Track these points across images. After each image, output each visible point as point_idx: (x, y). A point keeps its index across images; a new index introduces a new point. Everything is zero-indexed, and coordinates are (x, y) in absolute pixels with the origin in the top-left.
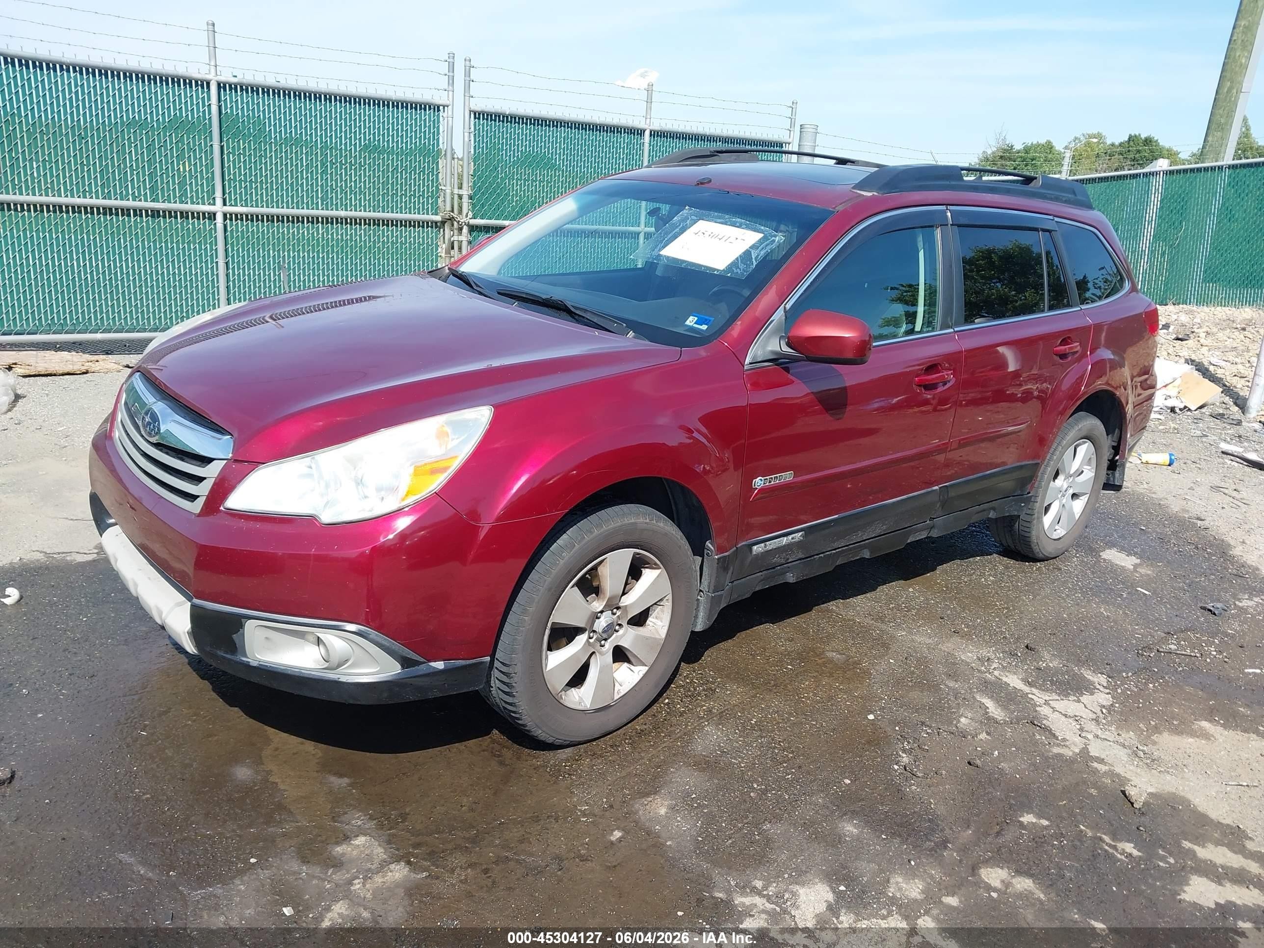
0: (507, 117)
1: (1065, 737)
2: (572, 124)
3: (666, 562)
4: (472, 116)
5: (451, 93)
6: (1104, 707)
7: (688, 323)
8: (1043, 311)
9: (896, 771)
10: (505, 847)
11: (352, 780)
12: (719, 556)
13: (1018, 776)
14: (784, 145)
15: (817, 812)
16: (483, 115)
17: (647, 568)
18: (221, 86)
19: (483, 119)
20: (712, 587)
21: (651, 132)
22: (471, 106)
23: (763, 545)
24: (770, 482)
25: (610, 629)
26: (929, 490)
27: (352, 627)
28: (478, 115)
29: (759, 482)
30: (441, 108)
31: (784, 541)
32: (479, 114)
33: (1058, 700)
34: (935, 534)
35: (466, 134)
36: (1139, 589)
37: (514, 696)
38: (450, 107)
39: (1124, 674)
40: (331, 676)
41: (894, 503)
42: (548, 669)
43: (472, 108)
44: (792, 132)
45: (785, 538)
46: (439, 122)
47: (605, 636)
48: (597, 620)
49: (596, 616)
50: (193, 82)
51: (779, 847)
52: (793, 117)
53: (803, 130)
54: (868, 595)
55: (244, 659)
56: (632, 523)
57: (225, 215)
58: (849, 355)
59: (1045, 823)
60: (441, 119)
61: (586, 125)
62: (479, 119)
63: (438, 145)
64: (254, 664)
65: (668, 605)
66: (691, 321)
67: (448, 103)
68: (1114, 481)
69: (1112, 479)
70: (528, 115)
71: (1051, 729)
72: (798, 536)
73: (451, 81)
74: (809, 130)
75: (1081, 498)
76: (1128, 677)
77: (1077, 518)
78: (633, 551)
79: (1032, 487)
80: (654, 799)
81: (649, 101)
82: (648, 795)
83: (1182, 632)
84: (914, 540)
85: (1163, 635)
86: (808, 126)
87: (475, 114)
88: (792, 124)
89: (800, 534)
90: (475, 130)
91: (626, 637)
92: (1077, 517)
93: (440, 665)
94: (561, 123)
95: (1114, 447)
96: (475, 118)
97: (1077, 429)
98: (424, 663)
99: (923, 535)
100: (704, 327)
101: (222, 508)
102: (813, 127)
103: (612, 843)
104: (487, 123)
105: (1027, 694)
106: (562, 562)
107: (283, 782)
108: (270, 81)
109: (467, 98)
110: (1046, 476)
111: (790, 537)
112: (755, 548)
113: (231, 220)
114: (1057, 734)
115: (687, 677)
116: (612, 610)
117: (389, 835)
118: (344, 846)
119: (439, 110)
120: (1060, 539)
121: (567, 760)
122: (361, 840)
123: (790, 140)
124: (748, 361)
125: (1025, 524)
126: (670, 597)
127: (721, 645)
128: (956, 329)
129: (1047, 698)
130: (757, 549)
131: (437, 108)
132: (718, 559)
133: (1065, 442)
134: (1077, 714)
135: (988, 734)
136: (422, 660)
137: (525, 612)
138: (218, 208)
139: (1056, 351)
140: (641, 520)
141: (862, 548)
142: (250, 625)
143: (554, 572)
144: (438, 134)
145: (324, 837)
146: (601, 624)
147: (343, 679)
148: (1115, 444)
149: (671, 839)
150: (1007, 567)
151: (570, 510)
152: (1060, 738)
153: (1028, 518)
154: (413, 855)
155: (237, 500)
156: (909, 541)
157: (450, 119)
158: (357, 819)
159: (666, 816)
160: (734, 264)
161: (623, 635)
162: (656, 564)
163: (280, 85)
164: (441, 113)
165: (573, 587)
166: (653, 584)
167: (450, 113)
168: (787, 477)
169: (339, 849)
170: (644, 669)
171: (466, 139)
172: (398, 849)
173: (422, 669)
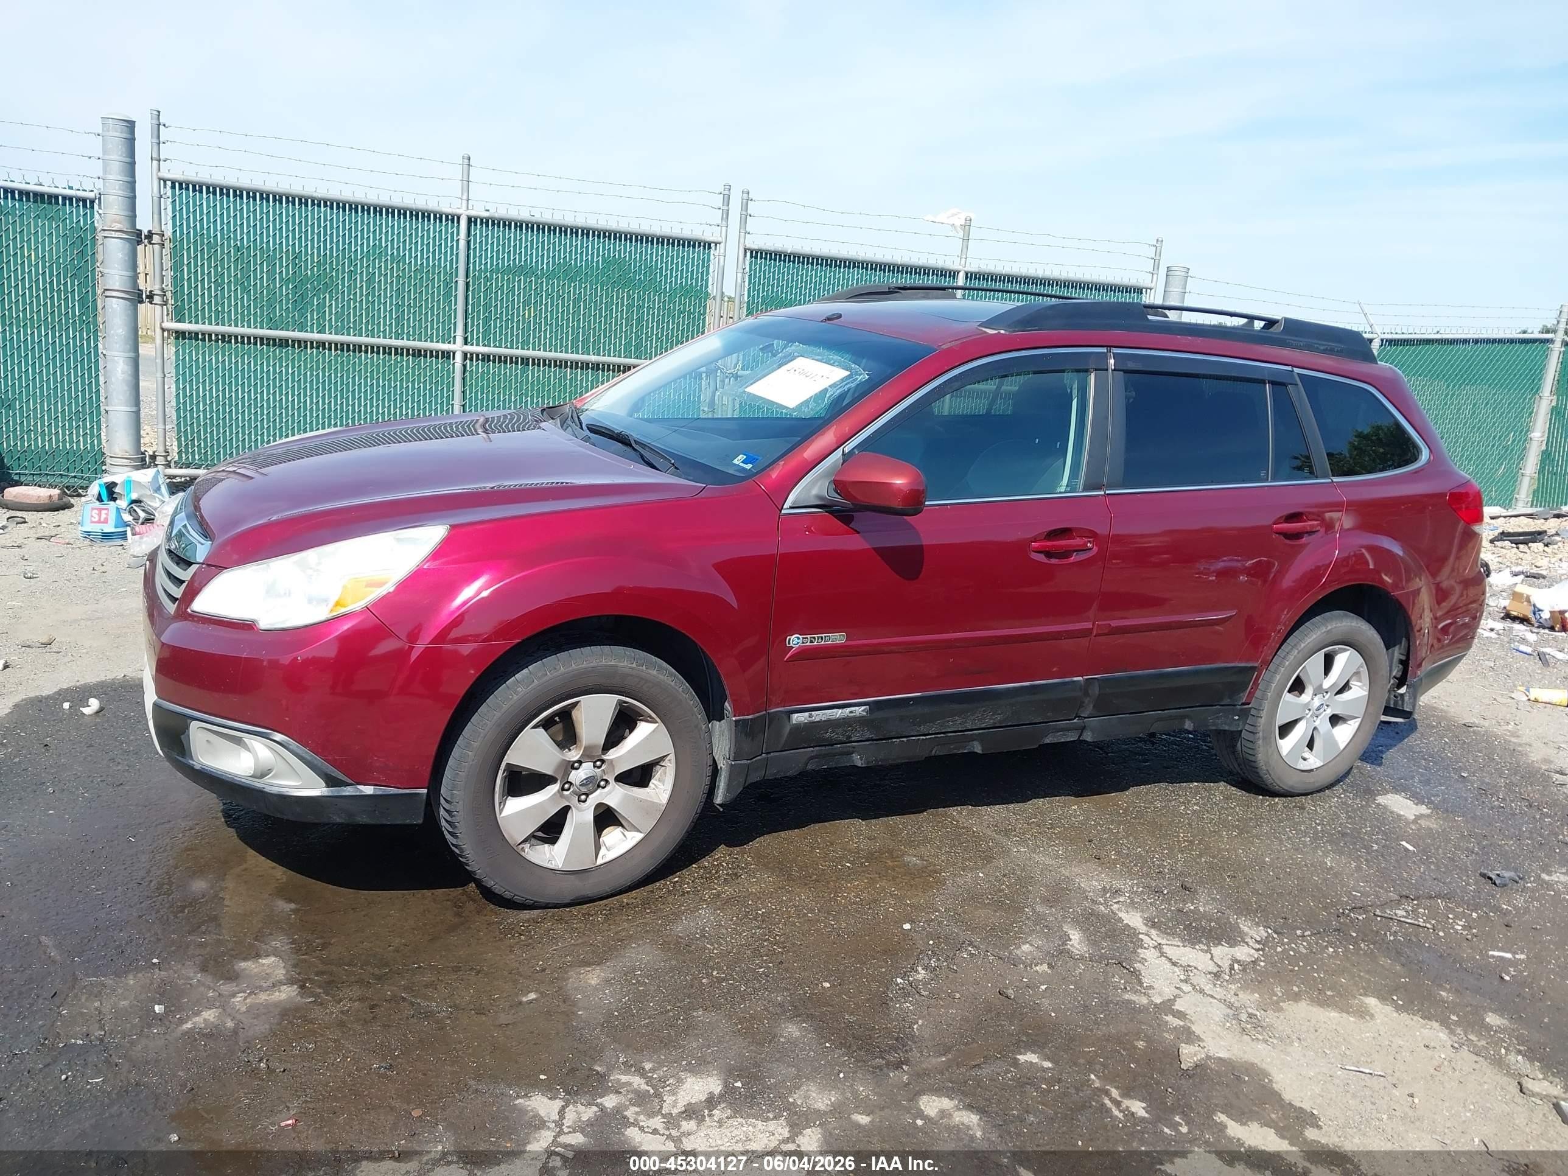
0: (790, 256)
1: (1152, 984)
2: (867, 264)
3: (665, 716)
4: (748, 254)
5: (724, 229)
6: (1238, 962)
7: (736, 461)
8: (1266, 480)
9: (897, 985)
10: (408, 989)
11: (298, 907)
12: (737, 718)
13: (1053, 1014)
14: (1144, 290)
15: (766, 1009)
16: (761, 253)
17: (641, 720)
18: (470, 220)
19: (761, 258)
20: (732, 755)
21: (967, 274)
22: (747, 244)
23: (807, 714)
24: (811, 642)
25: (594, 784)
26: (1067, 680)
27: (279, 737)
28: (755, 254)
29: (795, 641)
30: (713, 245)
31: (838, 713)
32: (757, 252)
33: (1178, 946)
34: (1088, 736)
35: (739, 275)
36: (1404, 843)
37: (457, 837)
38: (722, 245)
39: (1299, 932)
40: (258, 784)
41: (1008, 689)
42: (505, 813)
43: (748, 246)
44: (1155, 276)
45: (840, 711)
46: (709, 260)
47: (584, 790)
48: (574, 772)
49: (573, 766)
50: (444, 216)
51: (697, 1035)
52: (1157, 257)
53: (1169, 273)
54: (1011, 806)
55: (191, 762)
56: (612, 666)
57: (465, 355)
58: (896, 504)
59: (1048, 1064)
60: (712, 257)
61: (885, 266)
62: (756, 258)
63: (707, 287)
64: (197, 767)
65: (670, 766)
66: (738, 460)
67: (720, 240)
68: (1403, 705)
69: (1400, 702)
70: (814, 254)
71: (1141, 974)
72: (859, 711)
73: (726, 215)
74: (1177, 273)
75: (1349, 722)
76: (1303, 936)
77: (1342, 748)
78: (616, 698)
79: (1251, 694)
80: (593, 970)
81: (966, 239)
82: (589, 964)
83: (1431, 897)
84: (1056, 740)
85: (1397, 897)
86: (1176, 269)
87: (752, 253)
88: (1156, 266)
89: (863, 708)
90: (751, 270)
91: (615, 796)
92: (1342, 746)
93: (368, 790)
94: (854, 263)
95: (1401, 662)
96: (751, 257)
97: (1324, 630)
98: (351, 785)
99: (1072, 737)
100: (749, 466)
101: (189, 610)
102: (1181, 269)
103: (521, 1003)
104: (765, 263)
105: (1140, 933)
106: (516, 697)
107: (231, 899)
108: (524, 215)
109: (742, 235)
110: (1273, 685)
111: (849, 709)
112: (795, 716)
113: (471, 360)
114: (1144, 980)
115: (717, 860)
116: (595, 763)
117: (299, 960)
118: (249, 963)
119: (710, 248)
120: (1312, 770)
121: (528, 921)
122: (272, 959)
123: (1152, 285)
124: (787, 505)
125: (1249, 745)
126: (672, 757)
127: (782, 834)
128: (1107, 492)
129: (1164, 942)
130: (798, 718)
131: (707, 245)
132: (736, 721)
133: (1303, 645)
134: (1192, 964)
135: (1050, 966)
136: (350, 781)
137: (468, 746)
138: (458, 347)
139: (1277, 529)
140: (625, 664)
141: (972, 738)
142: (194, 725)
143: (505, 707)
144: (708, 273)
145: (237, 952)
146: (577, 776)
147: (268, 789)
148: (1403, 658)
149: (585, 1009)
150: (1227, 798)
151: (523, 640)
152: (1145, 985)
153: (1250, 737)
154: (311, 981)
155: (202, 604)
156: (1047, 741)
157: (722, 258)
158: (279, 942)
159: (595, 988)
160: (806, 403)
161: (610, 793)
162: (650, 717)
163: (533, 219)
164: (712, 252)
165: (535, 727)
166: (647, 738)
167: (722, 251)
168: (838, 638)
169: (243, 965)
170: (638, 836)
171: (739, 281)
172: (299, 974)
173: (348, 791)
